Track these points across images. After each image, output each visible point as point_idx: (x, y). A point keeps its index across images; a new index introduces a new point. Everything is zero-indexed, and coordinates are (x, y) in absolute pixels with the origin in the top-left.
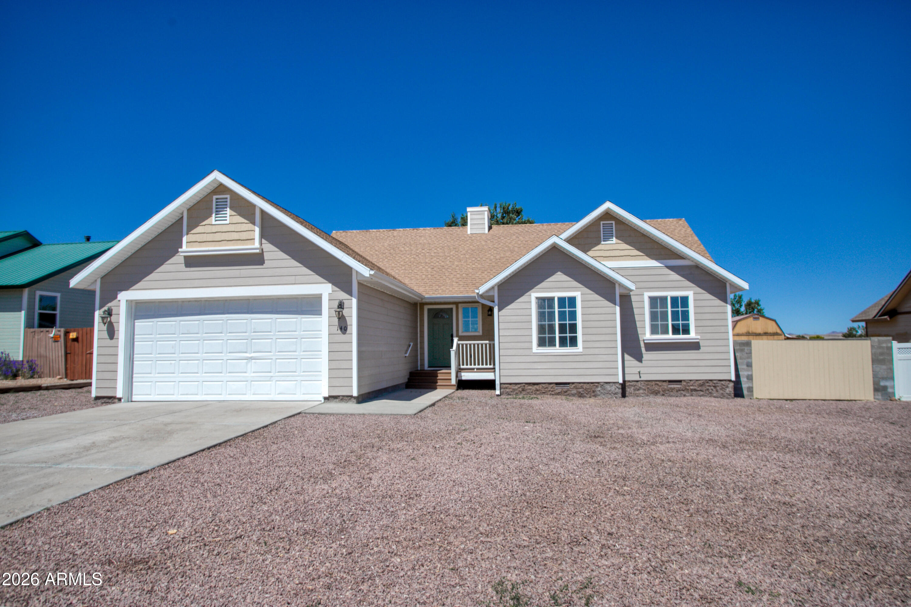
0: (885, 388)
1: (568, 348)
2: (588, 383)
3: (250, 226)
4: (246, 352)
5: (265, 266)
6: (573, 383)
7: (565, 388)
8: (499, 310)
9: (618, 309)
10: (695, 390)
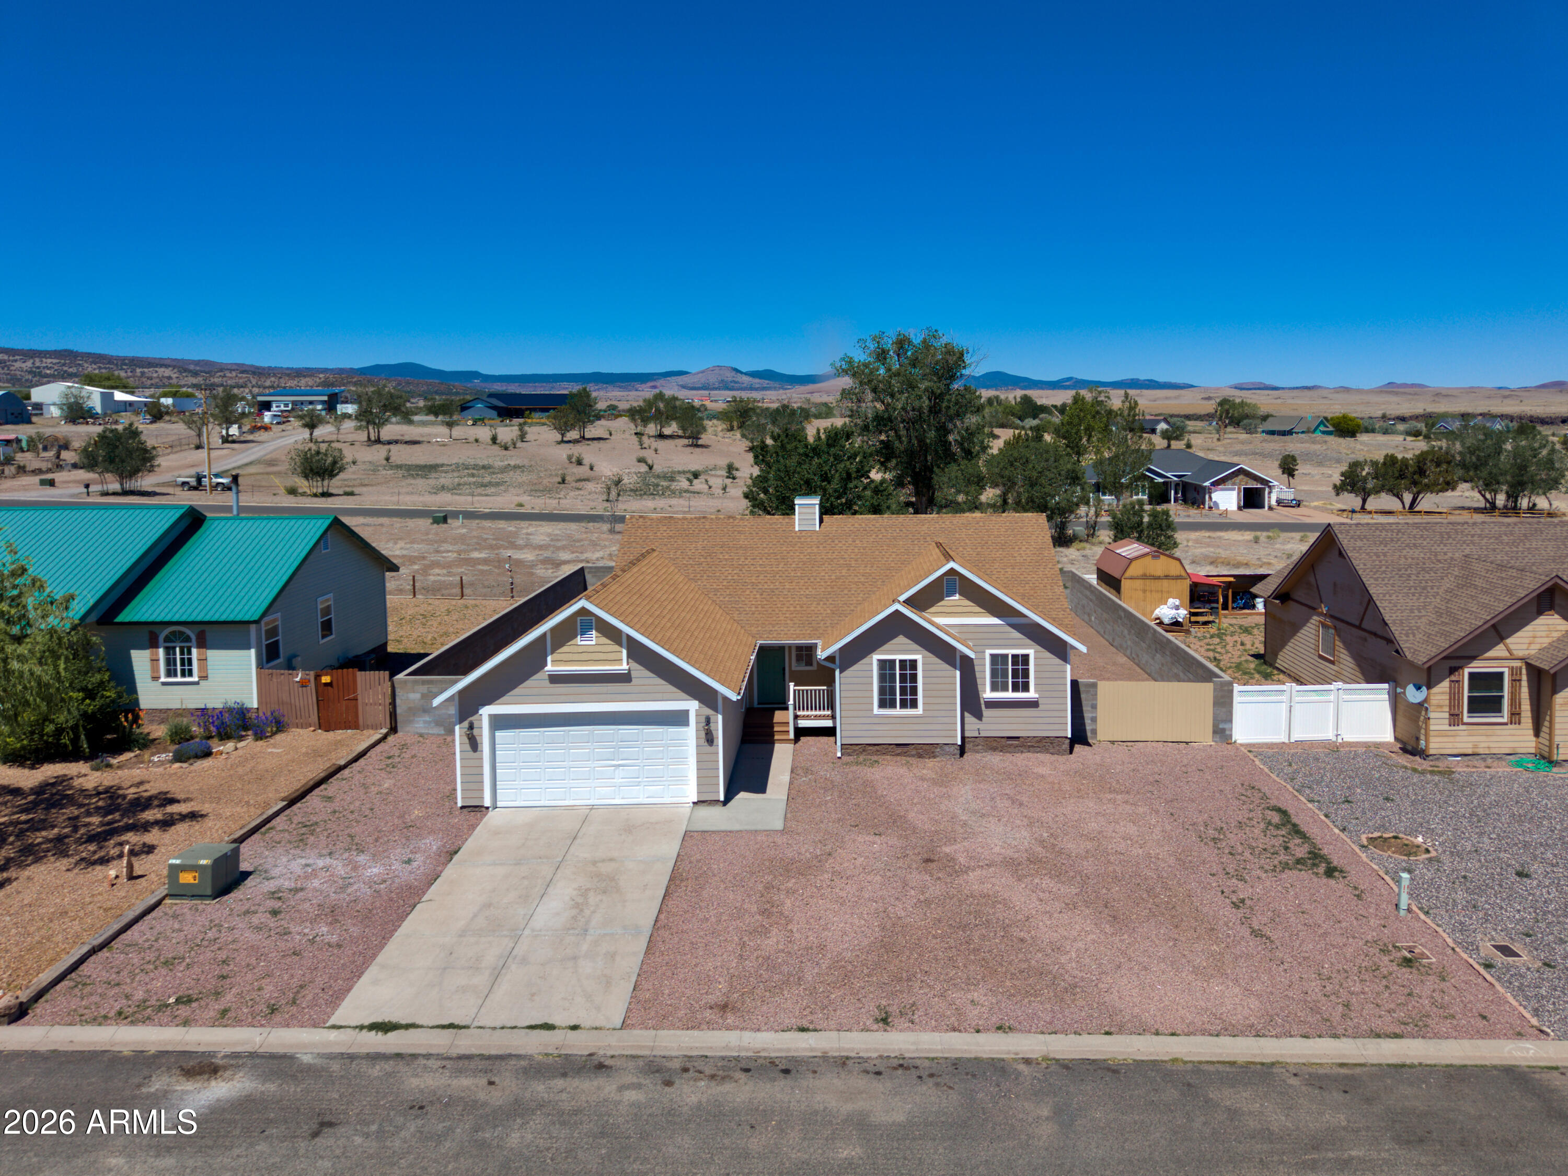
0: (1223, 730)
2: (928, 744)
3: (617, 648)
4: (612, 760)
5: (632, 683)
6: (913, 744)
7: (905, 749)
8: (841, 672)
9: (958, 673)
10: (1032, 746)
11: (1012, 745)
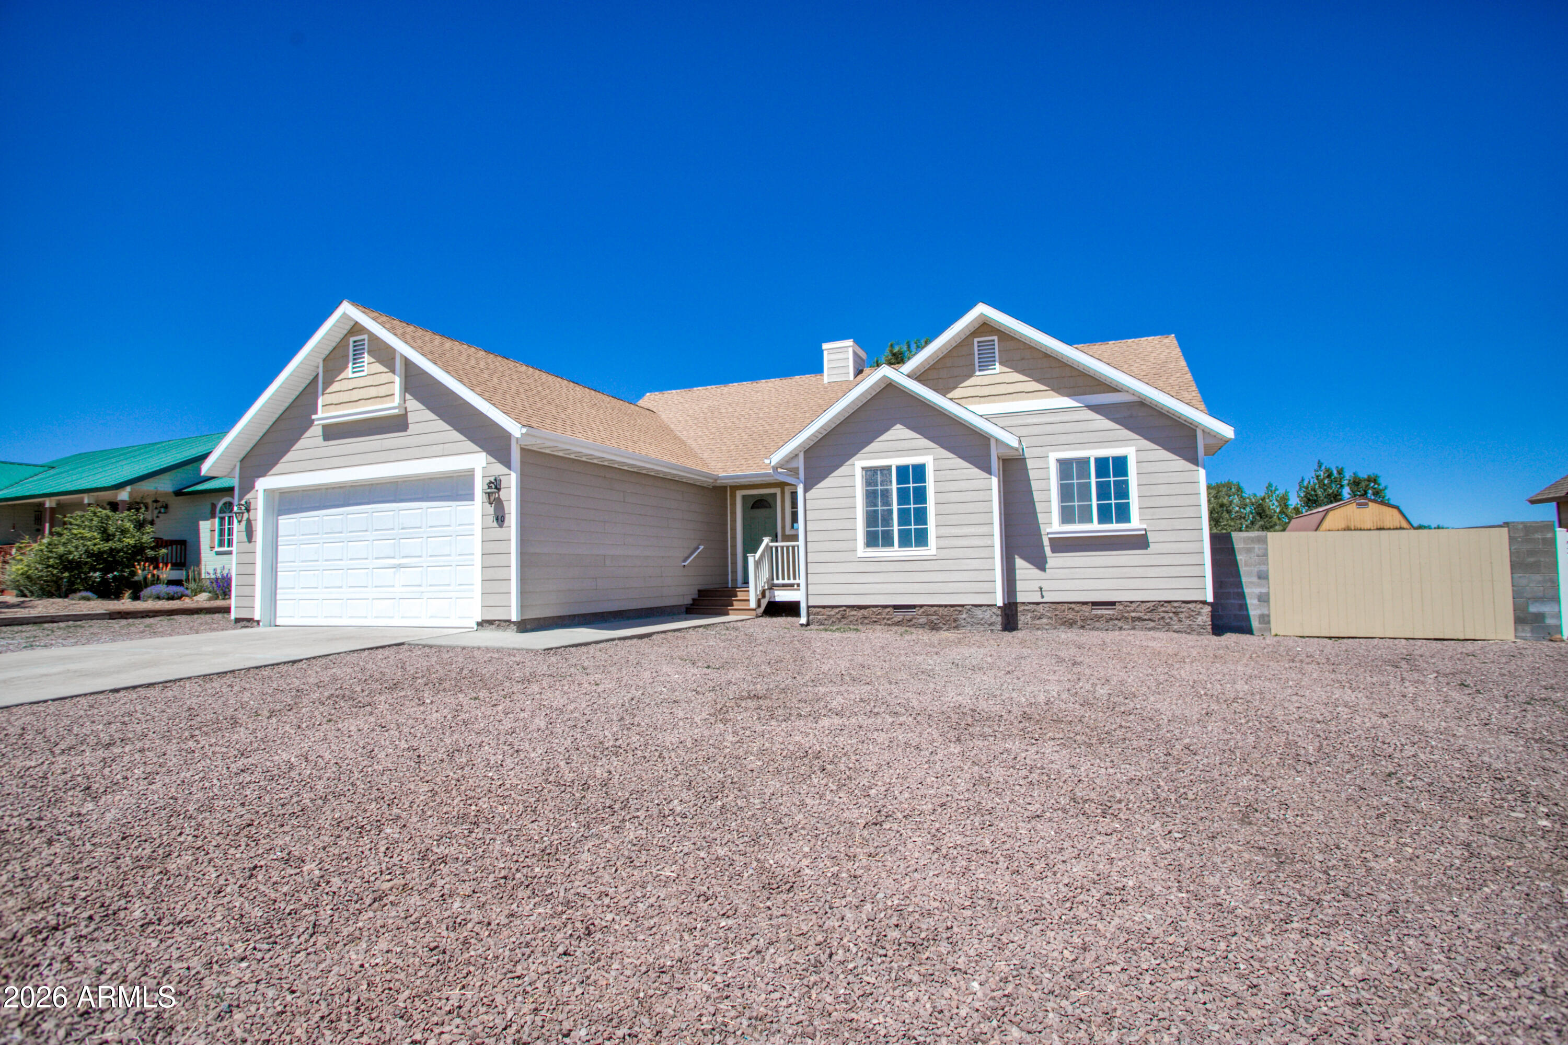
0: (1540, 617)
1: (914, 548)
2: (946, 606)
3: (390, 376)
4: (394, 558)
5: (409, 432)
6: (921, 606)
7: (909, 615)
8: (806, 490)
9: (994, 481)
11: (1102, 616)
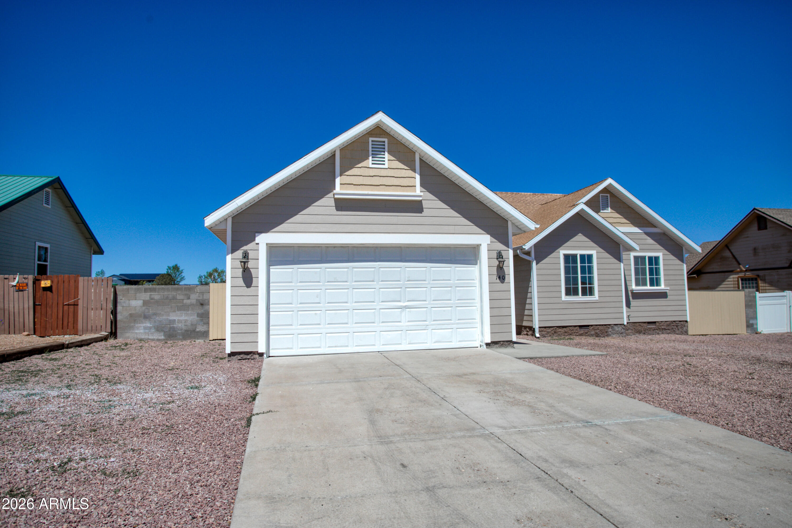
0: (752, 325)
1: (588, 297)
2: (602, 325)
3: (410, 173)
4: (400, 301)
5: (423, 214)
6: (592, 326)
7: (586, 330)
8: (537, 264)
9: (622, 265)
10: (665, 329)
11: (651, 328)
